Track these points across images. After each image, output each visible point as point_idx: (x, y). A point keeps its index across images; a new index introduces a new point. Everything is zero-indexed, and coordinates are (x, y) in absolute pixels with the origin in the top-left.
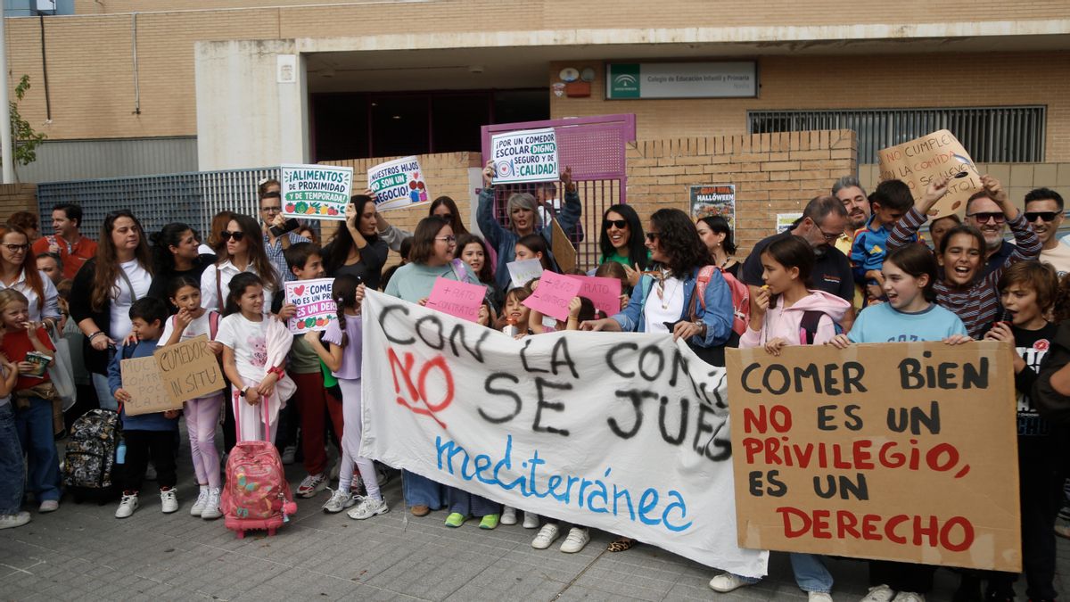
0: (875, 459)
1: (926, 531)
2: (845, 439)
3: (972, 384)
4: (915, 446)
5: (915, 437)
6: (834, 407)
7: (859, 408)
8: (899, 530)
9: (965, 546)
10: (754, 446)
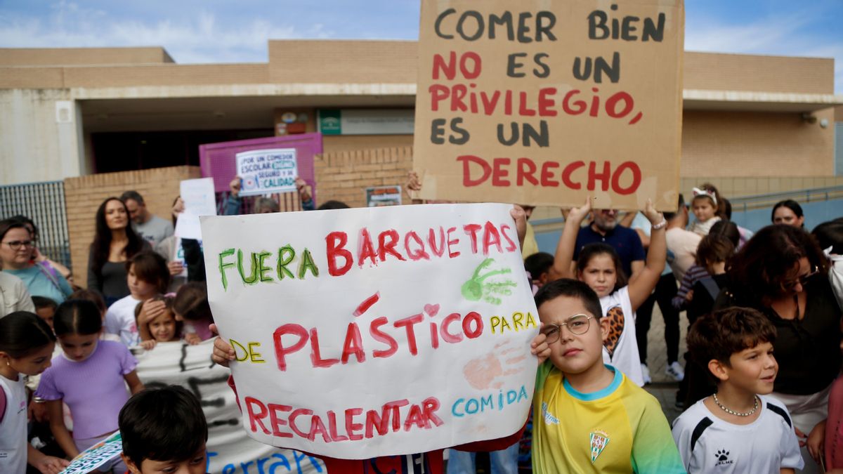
0: (558, 106)
1: (599, 177)
2: (531, 86)
3: (650, 37)
4: (596, 94)
5: (597, 85)
6: (524, 55)
7: (547, 56)
8: (574, 178)
9: (632, 190)
10: (440, 93)
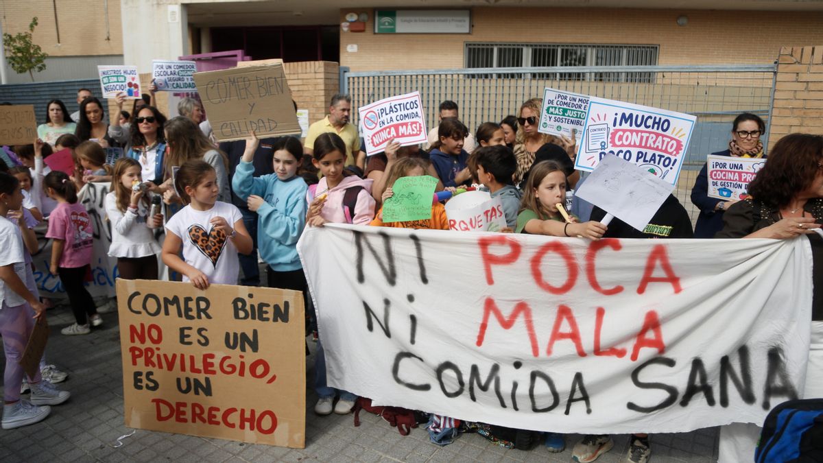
0: (217, 367)
1: (247, 420)
2: (198, 352)
3: (279, 319)
4: (242, 360)
5: (243, 354)
6: (190, 328)
7: (206, 330)
8: (231, 419)
9: (271, 431)
10: (137, 353)
